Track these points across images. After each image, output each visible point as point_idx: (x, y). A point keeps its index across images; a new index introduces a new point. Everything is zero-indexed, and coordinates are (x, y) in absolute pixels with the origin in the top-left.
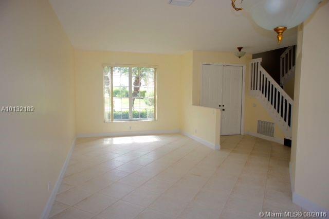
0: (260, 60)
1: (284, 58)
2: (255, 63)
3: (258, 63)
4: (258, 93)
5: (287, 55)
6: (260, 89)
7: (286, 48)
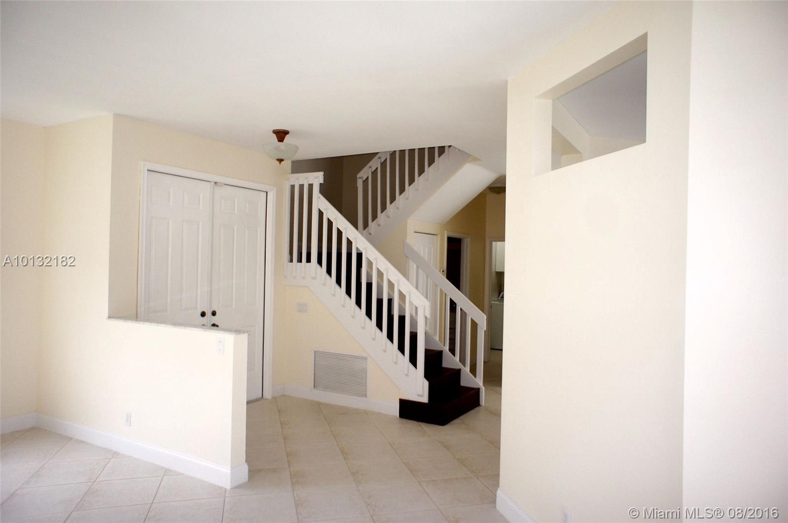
0: (317, 178)
1: (366, 182)
2: (301, 187)
3: (311, 186)
4: (315, 271)
5: (374, 173)
6: (320, 262)
7: (373, 155)
